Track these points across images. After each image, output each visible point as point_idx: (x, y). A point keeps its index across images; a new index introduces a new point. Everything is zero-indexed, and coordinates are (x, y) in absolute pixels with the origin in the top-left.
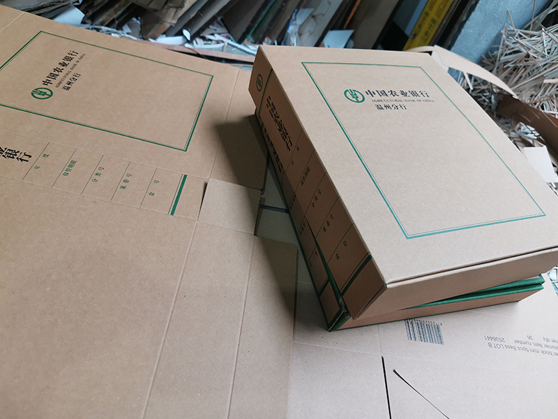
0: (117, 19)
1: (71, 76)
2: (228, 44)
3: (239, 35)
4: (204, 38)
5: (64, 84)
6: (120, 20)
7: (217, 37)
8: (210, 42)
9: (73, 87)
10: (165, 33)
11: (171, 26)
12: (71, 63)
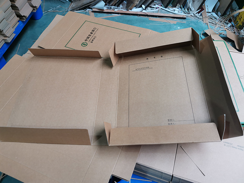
0: (117, 3)
1: (93, 37)
2: (161, 8)
3: (166, 4)
4: (151, 7)
5: (91, 41)
6: (118, 3)
7: (157, 6)
8: (153, 8)
9: (94, 41)
10: (135, 6)
11: (137, 5)
12: (94, 33)
